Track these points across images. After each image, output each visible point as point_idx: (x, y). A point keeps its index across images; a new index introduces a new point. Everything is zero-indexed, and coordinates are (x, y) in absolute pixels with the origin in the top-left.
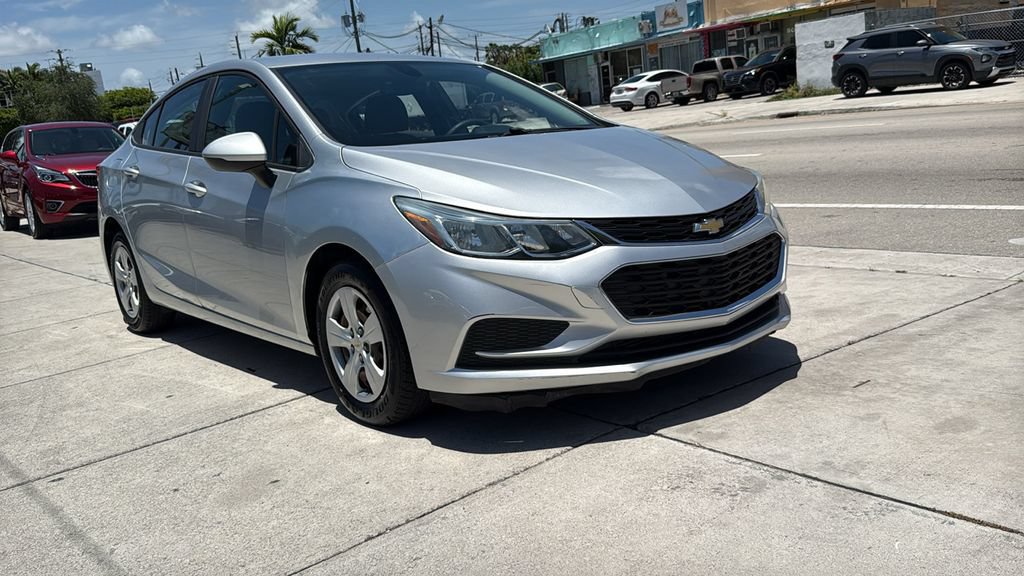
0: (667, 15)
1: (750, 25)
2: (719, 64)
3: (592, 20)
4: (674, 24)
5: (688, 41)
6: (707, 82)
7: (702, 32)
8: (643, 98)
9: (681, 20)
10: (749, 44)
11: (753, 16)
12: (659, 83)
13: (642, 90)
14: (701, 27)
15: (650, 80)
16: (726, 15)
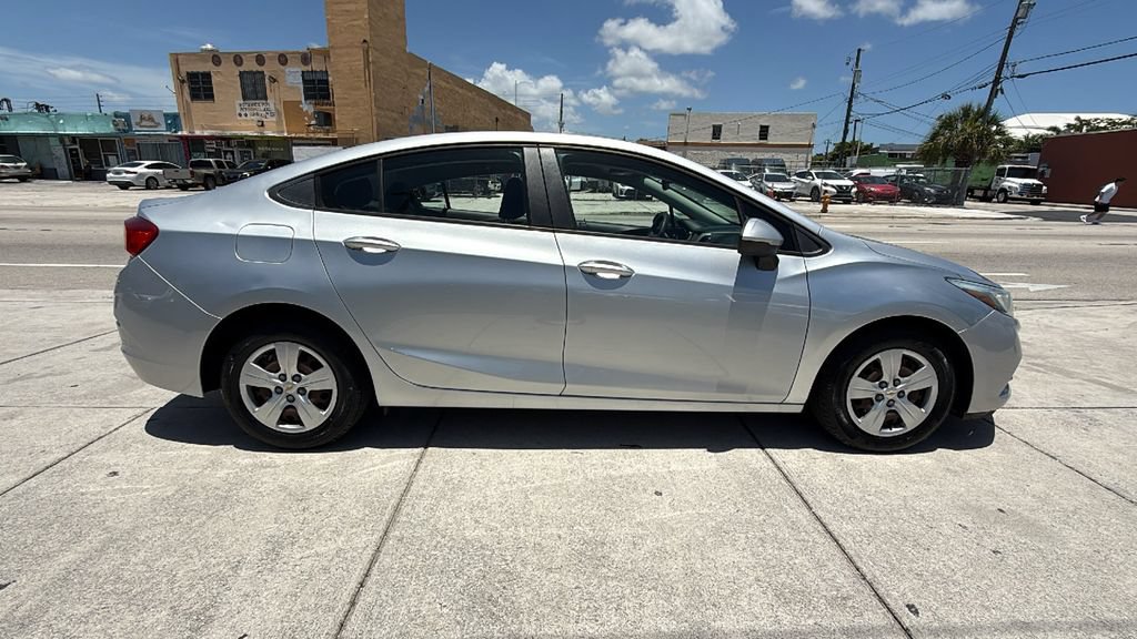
0: (142, 118)
1: (228, 140)
2: (214, 164)
3: (47, 107)
4: (151, 127)
5: (166, 142)
6: (207, 176)
7: (181, 137)
8: (144, 180)
9: (158, 125)
10: (226, 152)
11: (228, 133)
12: (160, 171)
13: (142, 175)
14: (179, 133)
15: (148, 167)
16: (203, 128)
